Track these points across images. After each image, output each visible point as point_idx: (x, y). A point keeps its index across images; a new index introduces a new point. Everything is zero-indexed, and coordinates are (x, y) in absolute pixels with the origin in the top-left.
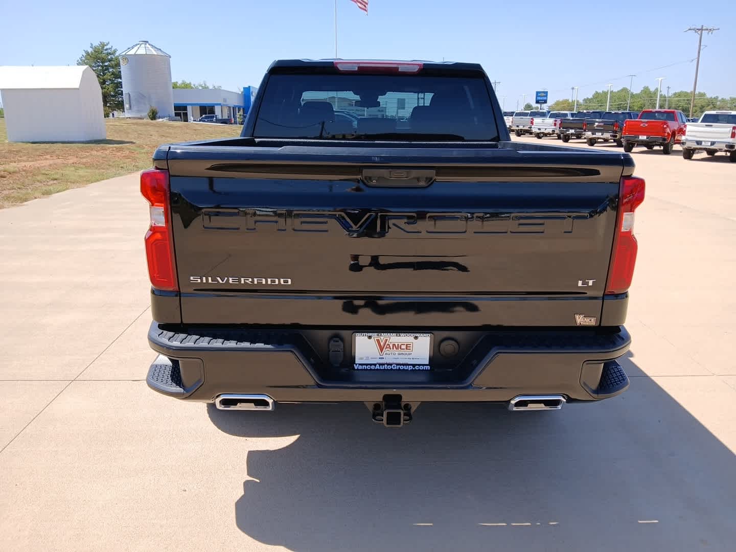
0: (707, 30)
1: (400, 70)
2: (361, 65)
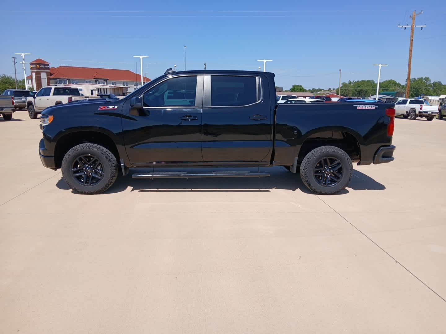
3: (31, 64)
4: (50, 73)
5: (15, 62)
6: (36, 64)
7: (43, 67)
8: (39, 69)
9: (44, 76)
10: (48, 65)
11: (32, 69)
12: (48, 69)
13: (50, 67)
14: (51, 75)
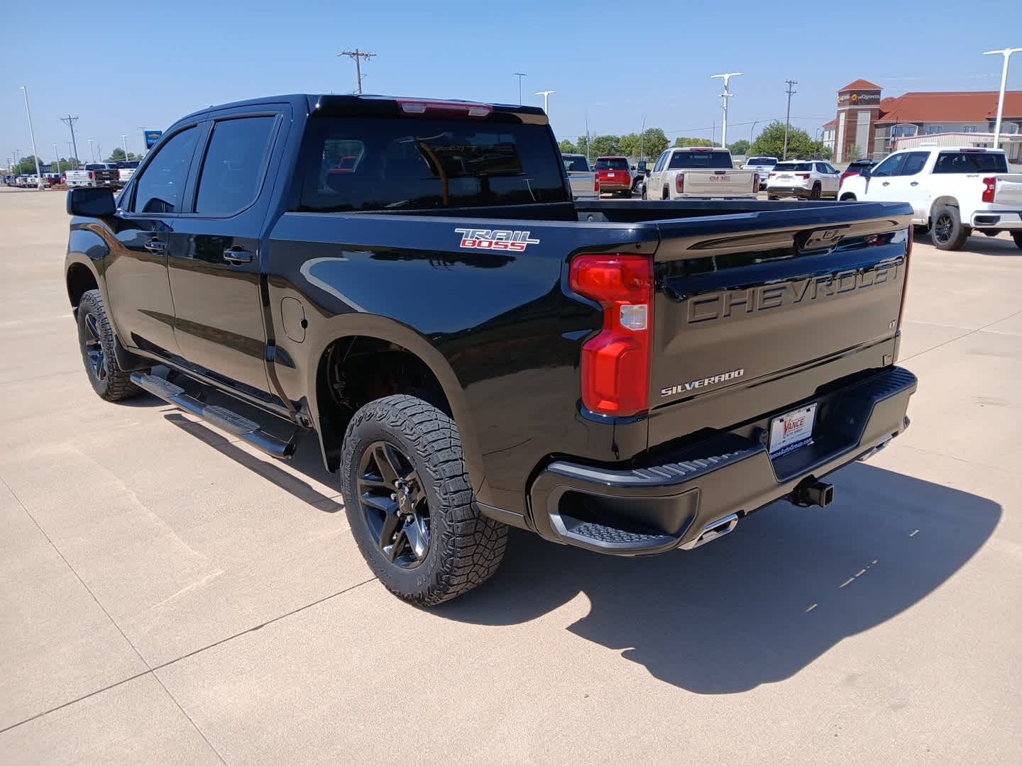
0: (363, 55)
1: (470, 114)
2: (429, 106)
3: (841, 94)
4: (880, 111)
5: (790, 92)
6: (852, 93)
7: (866, 97)
8: (855, 103)
9: (864, 119)
10: (878, 93)
11: (841, 104)
12: (877, 101)
13: (883, 97)
14: (882, 114)
